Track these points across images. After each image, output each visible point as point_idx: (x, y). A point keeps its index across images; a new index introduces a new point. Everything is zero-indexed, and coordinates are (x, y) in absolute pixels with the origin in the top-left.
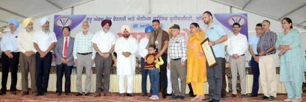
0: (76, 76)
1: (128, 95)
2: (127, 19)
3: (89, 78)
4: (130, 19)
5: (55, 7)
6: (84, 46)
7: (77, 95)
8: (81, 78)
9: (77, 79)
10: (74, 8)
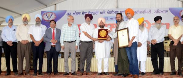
0: (63, 60)
1: (104, 73)
2: (99, 13)
3: (74, 61)
4: (101, 13)
5: (41, 4)
6: (70, 36)
7: (66, 75)
8: (67, 61)
9: (65, 61)
10: (57, 5)
